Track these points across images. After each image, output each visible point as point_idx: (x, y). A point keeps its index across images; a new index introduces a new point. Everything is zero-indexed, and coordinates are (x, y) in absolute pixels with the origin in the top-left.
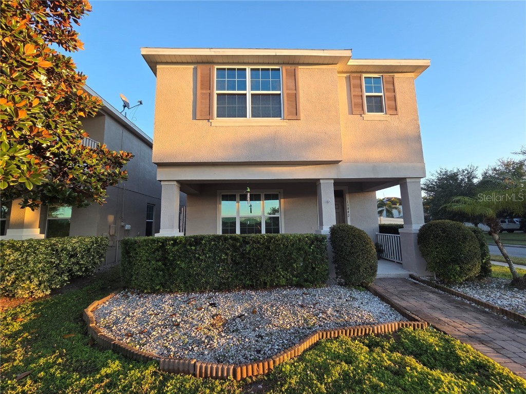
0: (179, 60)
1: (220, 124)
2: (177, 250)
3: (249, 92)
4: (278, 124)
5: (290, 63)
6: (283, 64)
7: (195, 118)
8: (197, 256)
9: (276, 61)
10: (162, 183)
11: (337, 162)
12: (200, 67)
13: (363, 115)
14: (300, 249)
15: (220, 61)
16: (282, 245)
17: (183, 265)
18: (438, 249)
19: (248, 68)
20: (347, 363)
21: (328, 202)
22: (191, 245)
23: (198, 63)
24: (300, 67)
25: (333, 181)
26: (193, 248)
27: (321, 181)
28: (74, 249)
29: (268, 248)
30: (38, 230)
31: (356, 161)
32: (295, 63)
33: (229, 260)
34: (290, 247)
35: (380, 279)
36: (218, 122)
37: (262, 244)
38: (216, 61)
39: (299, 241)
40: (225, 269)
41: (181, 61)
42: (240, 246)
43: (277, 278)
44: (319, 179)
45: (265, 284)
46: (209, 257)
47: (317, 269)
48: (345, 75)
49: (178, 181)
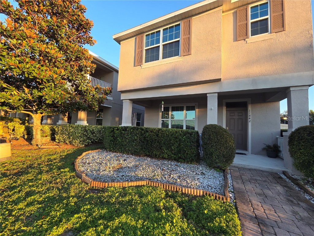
0: (129, 36)
1: (145, 67)
2: (118, 133)
3: (161, 44)
4: (177, 60)
5: (186, 17)
6: (182, 19)
7: (134, 66)
8: (125, 136)
9: (177, 19)
10: (123, 101)
11: (219, 80)
12: (137, 37)
13: (246, 40)
14: (176, 138)
15: (147, 30)
16: (165, 135)
17: (120, 140)
18: (301, 151)
19: (161, 29)
20: (139, 197)
21: (211, 109)
22: (123, 130)
23: (137, 35)
24: (193, 18)
25: (217, 95)
26: (124, 132)
27: (208, 95)
28: (93, 130)
29: (157, 135)
30: (86, 122)
31: (236, 78)
32: (189, 16)
33: (138, 139)
34: (170, 136)
35: (235, 167)
36: (145, 65)
37: (155, 133)
38: (145, 31)
39: (176, 133)
40: (136, 144)
41: (129, 37)
42: (145, 133)
43: (162, 153)
44: (206, 94)
45: (156, 155)
46: (130, 137)
47: (187, 152)
48: (233, 11)
49: (130, 100)
